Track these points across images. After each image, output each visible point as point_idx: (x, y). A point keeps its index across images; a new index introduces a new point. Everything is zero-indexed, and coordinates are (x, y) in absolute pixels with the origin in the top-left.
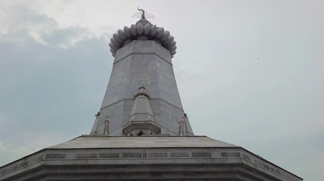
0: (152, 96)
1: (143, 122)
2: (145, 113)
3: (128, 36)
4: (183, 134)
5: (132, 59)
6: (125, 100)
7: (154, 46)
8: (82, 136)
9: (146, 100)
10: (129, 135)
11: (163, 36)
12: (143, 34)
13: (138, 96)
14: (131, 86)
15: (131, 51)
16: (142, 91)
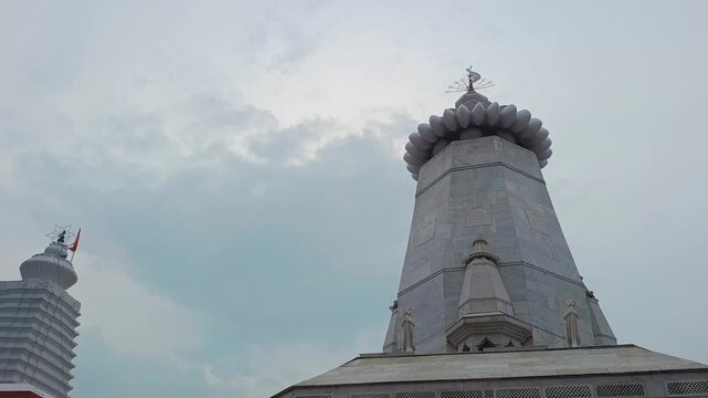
0: (503, 259)
1: (487, 319)
2: (491, 299)
3: (441, 135)
4: (578, 341)
5: (451, 182)
6: (445, 271)
7: (497, 147)
8: (362, 357)
9: (491, 268)
10: (461, 349)
11: (516, 122)
12: (472, 126)
13: (471, 260)
14: (454, 240)
15: (448, 166)
16: (479, 249)
